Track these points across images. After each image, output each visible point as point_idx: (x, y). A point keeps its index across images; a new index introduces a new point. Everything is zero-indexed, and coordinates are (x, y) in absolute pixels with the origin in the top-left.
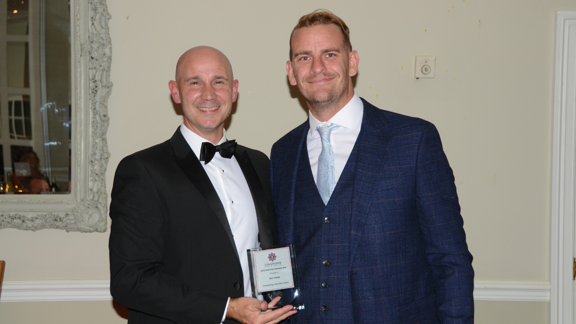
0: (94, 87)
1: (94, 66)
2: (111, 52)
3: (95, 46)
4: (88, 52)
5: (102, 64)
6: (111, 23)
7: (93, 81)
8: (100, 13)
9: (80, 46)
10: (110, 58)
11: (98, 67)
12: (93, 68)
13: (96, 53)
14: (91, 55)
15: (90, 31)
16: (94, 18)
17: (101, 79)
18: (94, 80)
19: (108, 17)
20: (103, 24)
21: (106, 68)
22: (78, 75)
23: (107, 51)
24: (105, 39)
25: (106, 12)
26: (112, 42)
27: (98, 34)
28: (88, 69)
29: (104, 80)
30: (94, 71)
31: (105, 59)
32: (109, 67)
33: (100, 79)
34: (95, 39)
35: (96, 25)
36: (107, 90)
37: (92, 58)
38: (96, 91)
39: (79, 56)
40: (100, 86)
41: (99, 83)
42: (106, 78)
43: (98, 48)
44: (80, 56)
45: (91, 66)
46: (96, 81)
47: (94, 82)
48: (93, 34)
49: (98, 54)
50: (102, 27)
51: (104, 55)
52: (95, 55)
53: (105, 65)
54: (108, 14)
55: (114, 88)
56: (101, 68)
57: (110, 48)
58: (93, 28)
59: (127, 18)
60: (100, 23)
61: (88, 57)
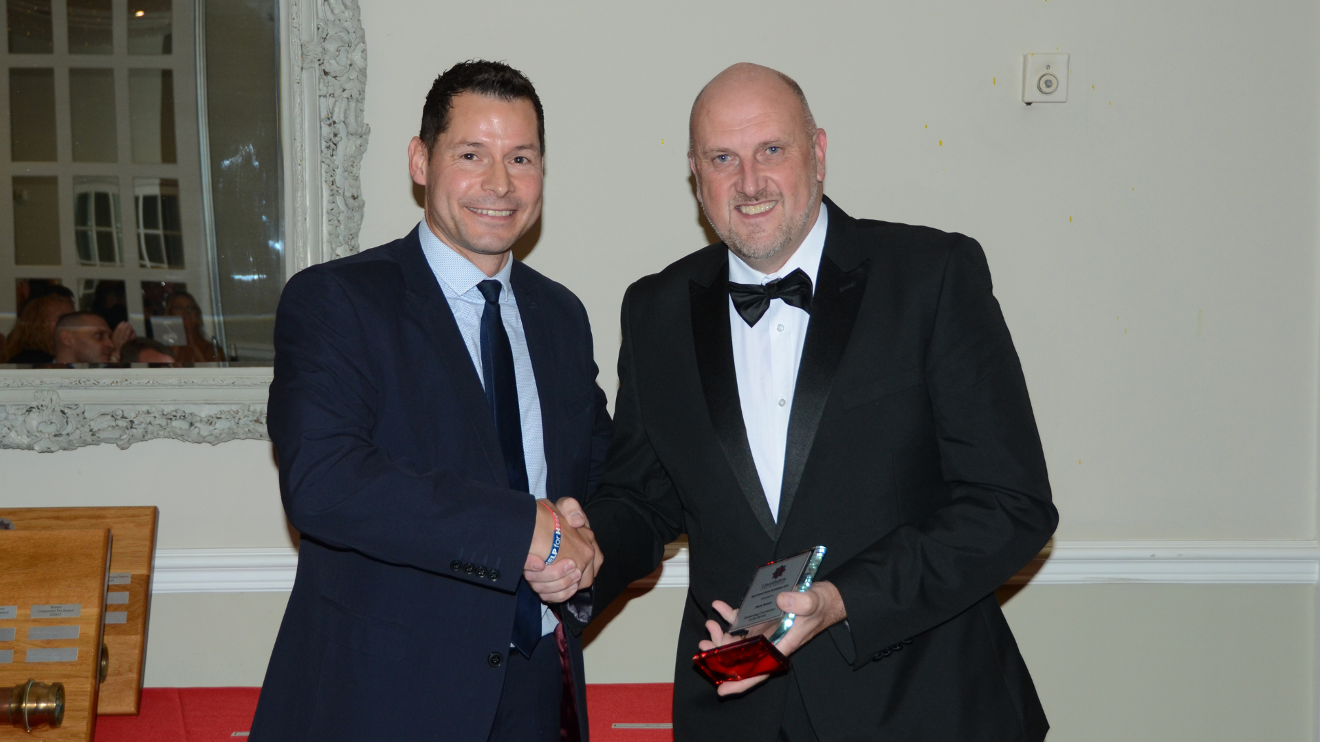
0: (332, 135)
1: (331, 91)
2: (365, 59)
3: (331, 47)
4: (316, 60)
5: (346, 86)
7: (328, 122)
9: (300, 47)
10: (363, 72)
11: (338, 92)
12: (328, 95)
13: (333, 62)
14: (323, 67)
15: (321, 14)
17: (346, 117)
18: (331, 121)
20: (348, 1)
21: (355, 95)
22: (297, 111)
23: (357, 57)
24: (351, 30)
26: (368, 39)
27: (338, 22)
28: (318, 97)
29: (351, 120)
30: (331, 100)
31: (353, 75)
32: (362, 92)
33: (342, 119)
34: (331, 32)
35: (332, 1)
36: (359, 142)
37: (326, 73)
38: (335, 145)
39: (297, 69)
40: (342, 133)
41: (340, 127)
42: (356, 117)
43: (338, 51)
44: (300, 69)
45: (324, 91)
46: (334, 123)
47: (330, 125)
48: (326, 21)
49: (338, 63)
50: (346, 6)
51: (351, 65)
52: (331, 66)
53: (352, 87)
55: (372, 138)
56: (346, 95)
57: (364, 51)
58: (327, 7)
61: (318, 73)
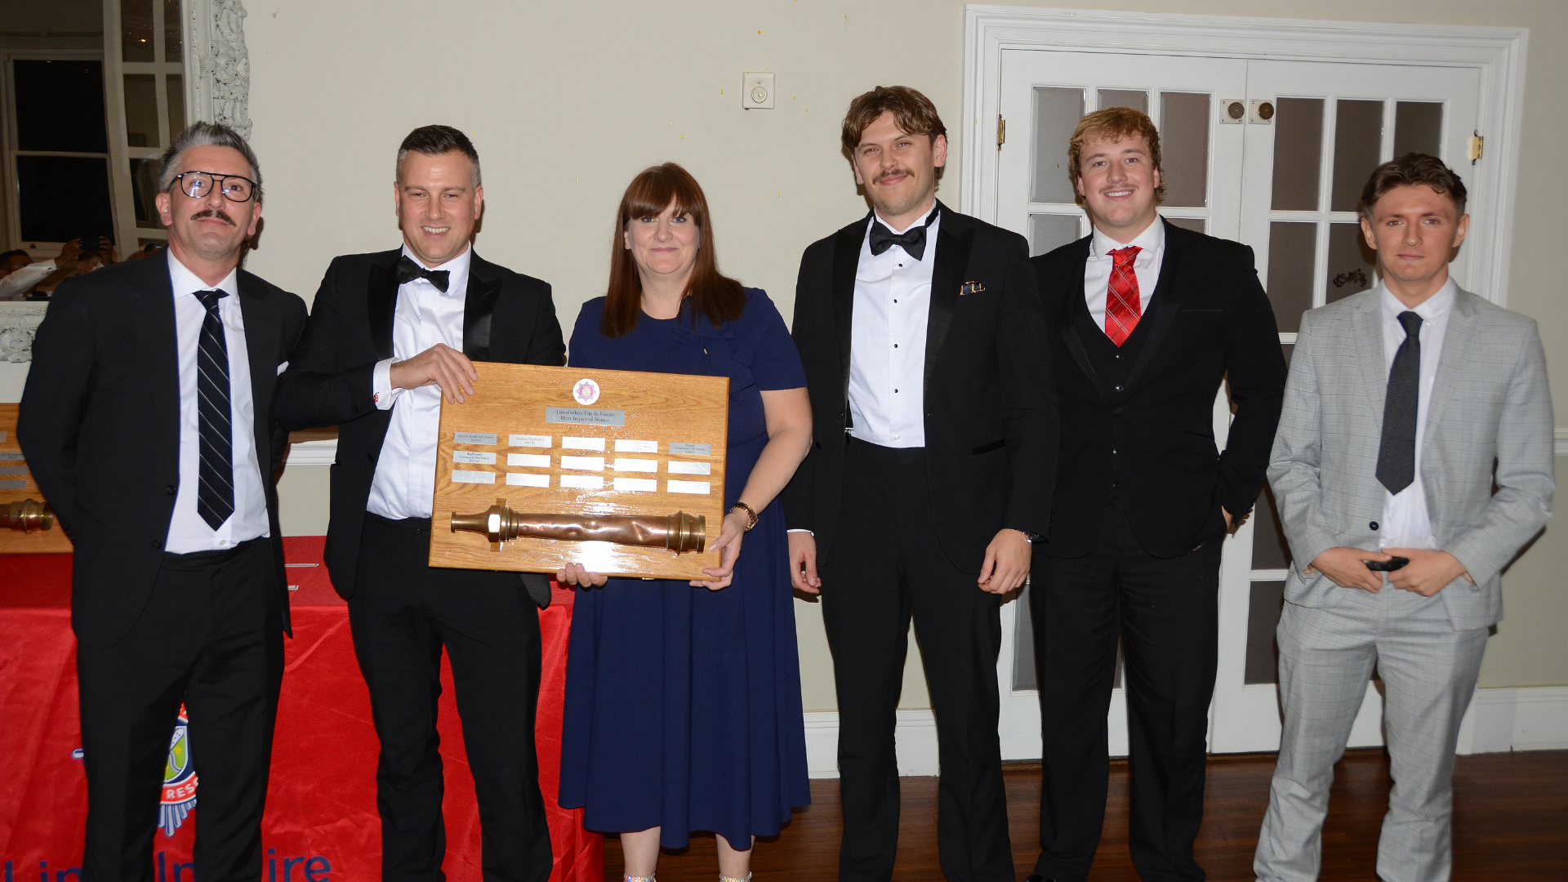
1: (222, 95)
2: (248, 70)
3: (222, 61)
4: (210, 71)
5: (234, 91)
6: (247, 24)
8: (228, 7)
9: (199, 61)
10: (247, 80)
11: (227, 95)
12: (220, 97)
13: (223, 72)
14: (216, 76)
15: (214, 37)
16: (219, 16)
17: (233, 114)
19: (240, 14)
20: (233, 26)
21: (241, 99)
22: (197, 109)
23: (240, 68)
24: (237, 49)
25: (237, 6)
26: (249, 56)
27: (226, 43)
28: (212, 99)
29: (238, 115)
30: (223, 101)
31: (238, 82)
32: (246, 95)
33: (230, 114)
34: (222, 51)
35: (221, 26)
37: (218, 81)
39: (197, 78)
42: (242, 114)
43: (227, 64)
44: (199, 78)
45: (217, 94)
46: (225, 118)
48: (217, 42)
49: (227, 74)
50: (232, 31)
51: (237, 75)
52: (222, 76)
53: (238, 92)
54: (242, 9)
55: (254, 130)
56: (233, 97)
57: (247, 64)
58: (218, 31)
59: (274, 15)
60: (229, 23)
61: (212, 81)
